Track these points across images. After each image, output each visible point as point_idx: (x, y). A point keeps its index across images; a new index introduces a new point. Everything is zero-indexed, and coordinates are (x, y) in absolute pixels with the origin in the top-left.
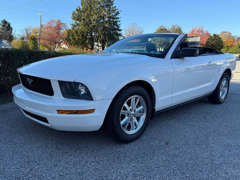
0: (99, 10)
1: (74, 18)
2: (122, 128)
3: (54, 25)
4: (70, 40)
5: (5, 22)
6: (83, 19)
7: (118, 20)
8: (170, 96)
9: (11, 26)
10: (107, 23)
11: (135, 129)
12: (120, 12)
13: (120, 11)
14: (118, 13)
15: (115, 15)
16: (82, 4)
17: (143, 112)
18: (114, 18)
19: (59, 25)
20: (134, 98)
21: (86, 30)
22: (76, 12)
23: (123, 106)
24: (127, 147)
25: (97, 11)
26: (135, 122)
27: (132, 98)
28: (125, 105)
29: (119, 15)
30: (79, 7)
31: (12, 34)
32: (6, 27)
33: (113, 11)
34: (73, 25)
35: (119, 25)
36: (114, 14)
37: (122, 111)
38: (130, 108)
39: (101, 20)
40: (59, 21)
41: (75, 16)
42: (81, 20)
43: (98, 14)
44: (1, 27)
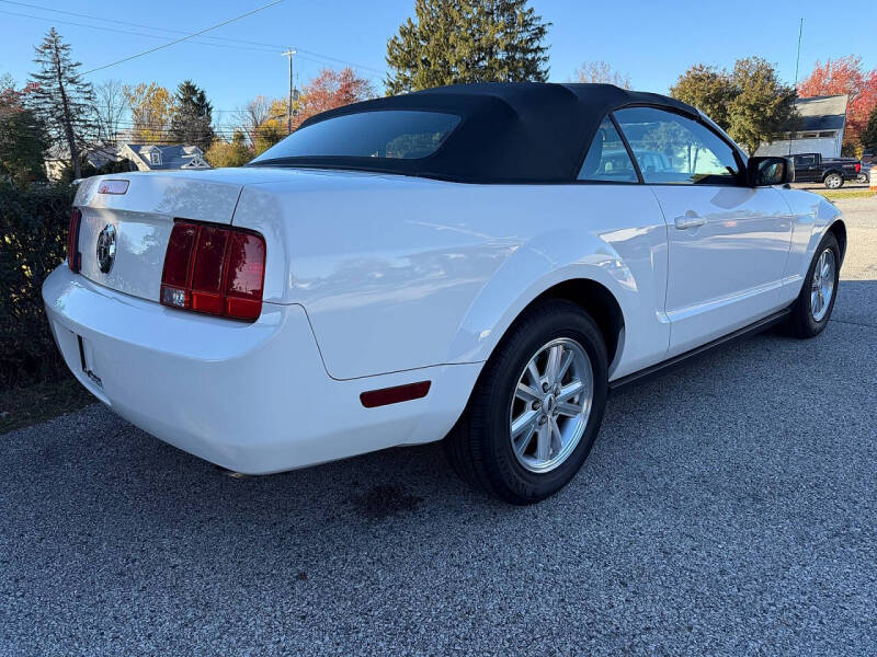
0: (474, 26)
1: (393, 61)
3: (334, 88)
5: (189, 89)
6: (425, 62)
7: (540, 54)
9: (208, 100)
10: (501, 67)
12: (546, 29)
13: (550, 24)
14: (541, 31)
15: (531, 39)
16: (420, 11)
18: (526, 51)
22: (401, 41)
25: (470, 32)
29: (545, 36)
30: (410, 21)
31: (212, 125)
32: (194, 104)
33: (525, 26)
34: (391, 84)
35: (546, 72)
36: (526, 36)
39: (484, 58)
40: (348, 74)
41: (396, 53)
42: (416, 66)
43: (471, 41)
44: (178, 103)
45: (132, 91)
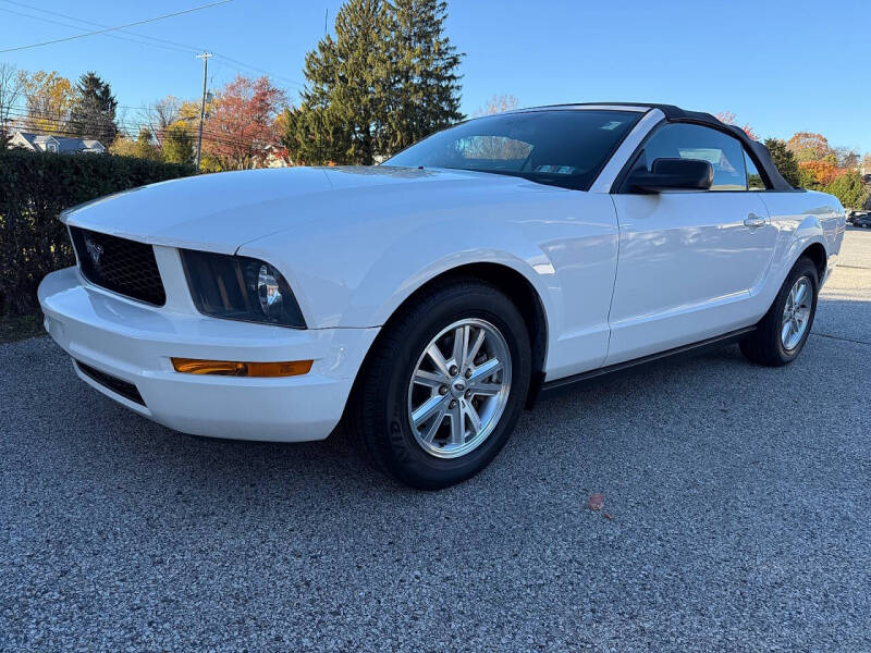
0: (392, 49)
1: (311, 74)
2: (417, 434)
3: (249, 95)
4: (297, 146)
5: (93, 82)
6: (342, 79)
7: (453, 82)
8: (602, 327)
9: (112, 95)
10: (416, 92)
11: (467, 439)
12: (460, 59)
13: (464, 54)
14: (455, 61)
15: (445, 68)
16: (339, 28)
17: (498, 382)
18: (440, 78)
19: (265, 94)
20: (467, 328)
21: (350, 113)
22: (320, 56)
23: (424, 353)
24: (432, 503)
25: (387, 54)
26: (466, 415)
27: (459, 327)
28: (432, 350)
29: (459, 66)
30: (329, 38)
31: (115, 121)
32: (97, 97)
33: (440, 54)
34: (308, 97)
35: (458, 100)
36: (441, 63)
37: (418, 372)
38: (449, 366)
39: (399, 81)
40: (264, 83)
41: (314, 67)
42: (333, 81)
43: (388, 63)
44: (80, 96)
45: (29, 77)
